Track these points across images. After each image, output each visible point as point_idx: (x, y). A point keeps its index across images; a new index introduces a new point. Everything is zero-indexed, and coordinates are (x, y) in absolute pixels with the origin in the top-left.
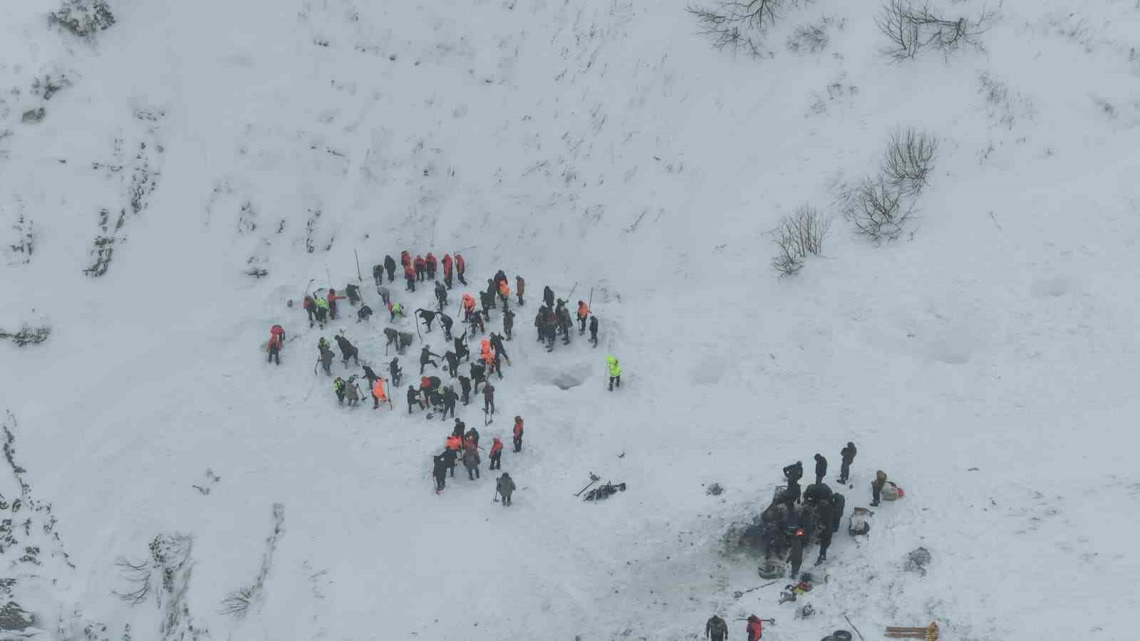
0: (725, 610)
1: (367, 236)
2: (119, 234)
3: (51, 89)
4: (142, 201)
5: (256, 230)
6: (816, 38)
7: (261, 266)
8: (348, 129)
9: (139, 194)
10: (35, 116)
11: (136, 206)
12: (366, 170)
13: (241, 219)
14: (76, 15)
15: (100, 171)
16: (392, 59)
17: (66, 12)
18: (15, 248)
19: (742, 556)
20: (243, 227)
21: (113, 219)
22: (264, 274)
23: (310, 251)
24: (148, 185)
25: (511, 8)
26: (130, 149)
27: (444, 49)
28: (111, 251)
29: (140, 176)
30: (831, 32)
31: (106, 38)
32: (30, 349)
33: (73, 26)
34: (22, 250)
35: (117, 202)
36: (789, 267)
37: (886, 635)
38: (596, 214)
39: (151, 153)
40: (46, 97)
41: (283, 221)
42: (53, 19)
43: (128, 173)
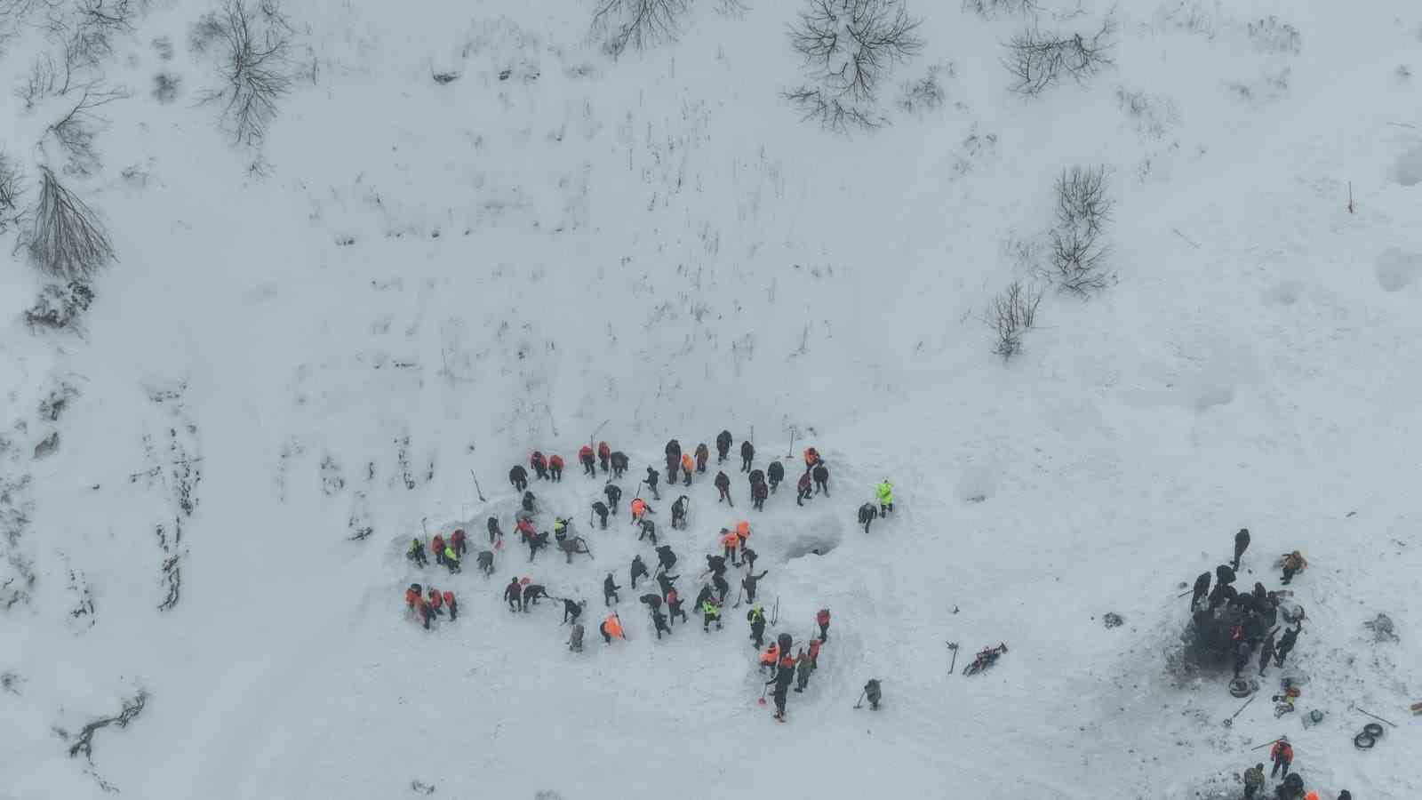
0: (1225, 743)
1: (472, 448)
2: (182, 547)
3: (58, 405)
4: (192, 499)
5: (345, 486)
6: (929, 91)
7: (363, 525)
8: (410, 332)
9: (185, 493)
10: (48, 446)
11: (186, 506)
12: (447, 373)
13: (324, 480)
14: (56, 304)
15: (141, 482)
16: (435, 235)
17: (43, 304)
18: (77, 614)
19: (1199, 681)
20: (331, 488)
21: (170, 534)
22: (370, 531)
23: (411, 487)
24: (192, 476)
25: (559, 140)
26: (161, 442)
27: (495, 207)
28: (178, 570)
29: (182, 471)
30: (942, 80)
31: (91, 319)
32: (136, 724)
33: (50, 319)
34: (84, 611)
35: (167, 513)
36: (1009, 348)
37: (1415, 714)
38: (745, 347)
39: (183, 437)
40: (54, 418)
41: (371, 464)
42: (31, 318)
43: (167, 471)
